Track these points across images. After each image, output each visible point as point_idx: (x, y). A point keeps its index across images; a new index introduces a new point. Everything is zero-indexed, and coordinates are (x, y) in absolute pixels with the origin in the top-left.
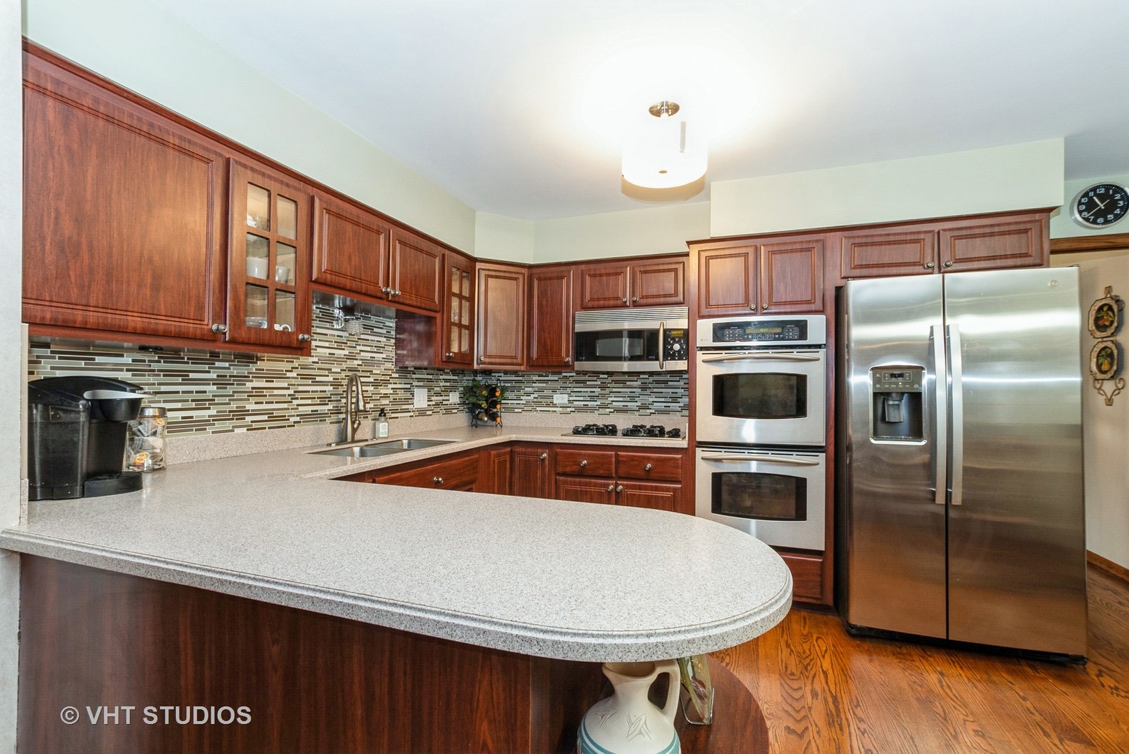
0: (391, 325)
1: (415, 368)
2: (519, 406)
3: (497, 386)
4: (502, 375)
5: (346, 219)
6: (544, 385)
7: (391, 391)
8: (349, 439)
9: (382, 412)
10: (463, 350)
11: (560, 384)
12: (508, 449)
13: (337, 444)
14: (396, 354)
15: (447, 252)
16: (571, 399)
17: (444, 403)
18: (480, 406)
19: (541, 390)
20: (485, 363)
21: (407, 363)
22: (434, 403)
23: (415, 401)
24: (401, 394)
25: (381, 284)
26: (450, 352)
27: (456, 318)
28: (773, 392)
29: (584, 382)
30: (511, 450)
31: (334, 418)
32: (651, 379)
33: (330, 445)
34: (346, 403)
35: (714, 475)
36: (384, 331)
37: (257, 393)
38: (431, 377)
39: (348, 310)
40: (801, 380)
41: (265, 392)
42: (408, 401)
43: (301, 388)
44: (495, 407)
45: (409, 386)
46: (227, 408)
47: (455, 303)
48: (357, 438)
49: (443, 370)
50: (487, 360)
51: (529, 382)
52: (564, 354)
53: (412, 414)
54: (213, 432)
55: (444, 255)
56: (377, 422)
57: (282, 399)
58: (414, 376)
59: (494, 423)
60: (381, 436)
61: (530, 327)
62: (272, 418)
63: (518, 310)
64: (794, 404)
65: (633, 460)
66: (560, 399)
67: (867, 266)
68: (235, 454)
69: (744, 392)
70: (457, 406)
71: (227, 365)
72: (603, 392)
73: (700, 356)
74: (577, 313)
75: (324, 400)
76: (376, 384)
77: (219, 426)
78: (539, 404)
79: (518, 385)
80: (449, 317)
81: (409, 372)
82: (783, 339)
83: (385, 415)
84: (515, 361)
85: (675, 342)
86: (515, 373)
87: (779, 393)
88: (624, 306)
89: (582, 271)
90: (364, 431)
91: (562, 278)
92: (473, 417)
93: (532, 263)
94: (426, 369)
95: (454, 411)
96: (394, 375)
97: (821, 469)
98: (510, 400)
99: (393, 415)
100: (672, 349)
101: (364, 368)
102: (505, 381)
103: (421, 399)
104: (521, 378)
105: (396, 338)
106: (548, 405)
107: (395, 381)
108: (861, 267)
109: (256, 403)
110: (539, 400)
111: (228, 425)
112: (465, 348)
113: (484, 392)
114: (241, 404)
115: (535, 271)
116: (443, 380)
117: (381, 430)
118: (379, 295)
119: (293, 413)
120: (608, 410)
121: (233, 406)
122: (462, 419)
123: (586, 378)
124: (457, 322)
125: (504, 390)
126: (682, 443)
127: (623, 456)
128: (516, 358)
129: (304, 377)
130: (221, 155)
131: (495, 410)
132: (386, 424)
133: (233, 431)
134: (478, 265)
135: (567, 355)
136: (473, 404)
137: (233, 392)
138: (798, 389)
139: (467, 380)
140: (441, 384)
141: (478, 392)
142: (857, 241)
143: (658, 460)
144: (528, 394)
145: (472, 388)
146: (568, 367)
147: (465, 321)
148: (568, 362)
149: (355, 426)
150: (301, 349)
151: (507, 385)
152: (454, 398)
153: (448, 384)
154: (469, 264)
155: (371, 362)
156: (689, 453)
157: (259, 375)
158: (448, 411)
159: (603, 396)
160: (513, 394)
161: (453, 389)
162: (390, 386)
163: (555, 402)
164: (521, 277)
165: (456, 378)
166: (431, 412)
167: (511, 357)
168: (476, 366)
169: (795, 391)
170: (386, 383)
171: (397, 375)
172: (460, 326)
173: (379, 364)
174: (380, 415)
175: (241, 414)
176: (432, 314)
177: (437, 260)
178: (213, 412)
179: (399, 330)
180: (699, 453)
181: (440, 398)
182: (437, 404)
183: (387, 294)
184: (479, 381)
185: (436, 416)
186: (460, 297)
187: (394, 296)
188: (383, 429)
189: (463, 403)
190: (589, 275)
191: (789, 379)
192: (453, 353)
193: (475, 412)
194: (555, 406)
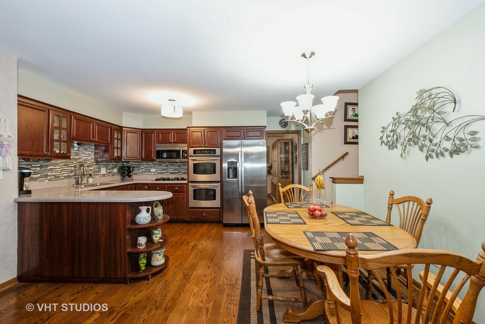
0: (93, 148)
1: (101, 161)
2: (139, 173)
3: (131, 166)
4: (133, 162)
5: (81, 120)
6: (148, 166)
7: (93, 169)
8: (80, 183)
9: (90, 175)
10: (118, 155)
11: (153, 165)
12: (134, 186)
13: (76, 185)
14: (95, 157)
15: (113, 126)
16: (156, 170)
17: (112, 172)
18: (125, 173)
19: (147, 167)
20: (126, 159)
21: (98, 160)
22: (108, 172)
23: (101, 171)
24: (96, 169)
25: (91, 138)
26: (114, 156)
27: (116, 145)
28: (208, 168)
29: (161, 165)
30: (135, 186)
31: (74, 177)
32: (181, 164)
33: (74, 185)
34: (79, 173)
35: (194, 190)
36: (90, 150)
37: (51, 170)
38: (107, 164)
39: (78, 144)
40: (215, 164)
41: (53, 170)
42: (99, 171)
43: (64, 168)
44: (130, 173)
45: (99, 167)
46: (43, 174)
47: (116, 141)
48: (82, 183)
49: (111, 161)
50: (127, 158)
51: (142, 165)
52: (153, 156)
53: (100, 176)
54: (39, 181)
55: (111, 127)
56: (89, 178)
57: (58, 172)
58: (101, 164)
59: (130, 178)
60: (90, 182)
61: (142, 149)
62: (56, 177)
63: (138, 143)
64: (213, 171)
65: (172, 187)
66: (153, 170)
67: (229, 137)
68: (45, 187)
69: (201, 168)
70: (117, 173)
71: (43, 162)
72: (167, 168)
73: (190, 158)
74: (157, 144)
75: (71, 172)
76: (88, 166)
77: (40, 179)
78: (146, 172)
79: (138, 166)
80: (114, 145)
81: (99, 162)
82: (209, 154)
83: (91, 176)
84: (137, 159)
85: (185, 154)
86: (138, 162)
87: (209, 168)
88: (171, 143)
89: (158, 132)
90: (84, 181)
91: (152, 133)
92: (123, 177)
93: (142, 128)
94: (105, 161)
95: (115, 175)
96: (94, 164)
97: (219, 187)
98: (136, 171)
99: (94, 176)
100: (184, 156)
101: (84, 162)
102: (134, 165)
103: (103, 171)
104: (140, 164)
105: (95, 152)
106: (149, 172)
107: (94, 165)
108: (228, 137)
109: (51, 173)
110: (146, 171)
111: (43, 179)
112: (119, 154)
113: (126, 169)
114: (47, 173)
115: (143, 130)
116: (111, 165)
117: (90, 181)
118: (91, 141)
119: (62, 176)
120: (168, 173)
121: (45, 174)
122: (119, 177)
123: (161, 163)
124: (116, 147)
125: (133, 167)
126: (186, 182)
127: (169, 186)
128: (137, 158)
129: (65, 165)
130: (47, 109)
131: (130, 174)
132: (92, 179)
133: (44, 181)
134: (124, 129)
135: (154, 157)
136: (123, 172)
137: (45, 170)
138: (214, 167)
139: (120, 164)
140: (111, 166)
141: (124, 168)
142: (227, 130)
143: (179, 187)
144: (142, 169)
145: (122, 167)
146: (154, 160)
147: (119, 146)
148: (154, 159)
149: (82, 179)
150: (68, 158)
151: (134, 166)
152: (115, 170)
153: (113, 166)
154: (120, 129)
155: (86, 160)
156: (187, 184)
157: (52, 165)
158: (113, 175)
159: (167, 169)
160: (137, 169)
161: (115, 167)
162: (93, 167)
163: (151, 171)
164: (139, 133)
165: (116, 164)
166: (107, 175)
167: (135, 157)
168: (123, 160)
169: (213, 167)
170: (91, 166)
171: (95, 164)
172: (117, 148)
173: (89, 160)
174: (90, 176)
175: (46, 176)
176: (108, 145)
177: (109, 129)
178: (39, 175)
179: (96, 149)
180: (190, 184)
181: (110, 171)
182: (109, 173)
183: (93, 140)
184: (125, 165)
185: (109, 177)
186: (117, 139)
187: (95, 141)
188: (91, 180)
189: (119, 172)
190: (161, 133)
191: (212, 164)
192: (115, 157)
193: (123, 175)
194: (151, 172)
